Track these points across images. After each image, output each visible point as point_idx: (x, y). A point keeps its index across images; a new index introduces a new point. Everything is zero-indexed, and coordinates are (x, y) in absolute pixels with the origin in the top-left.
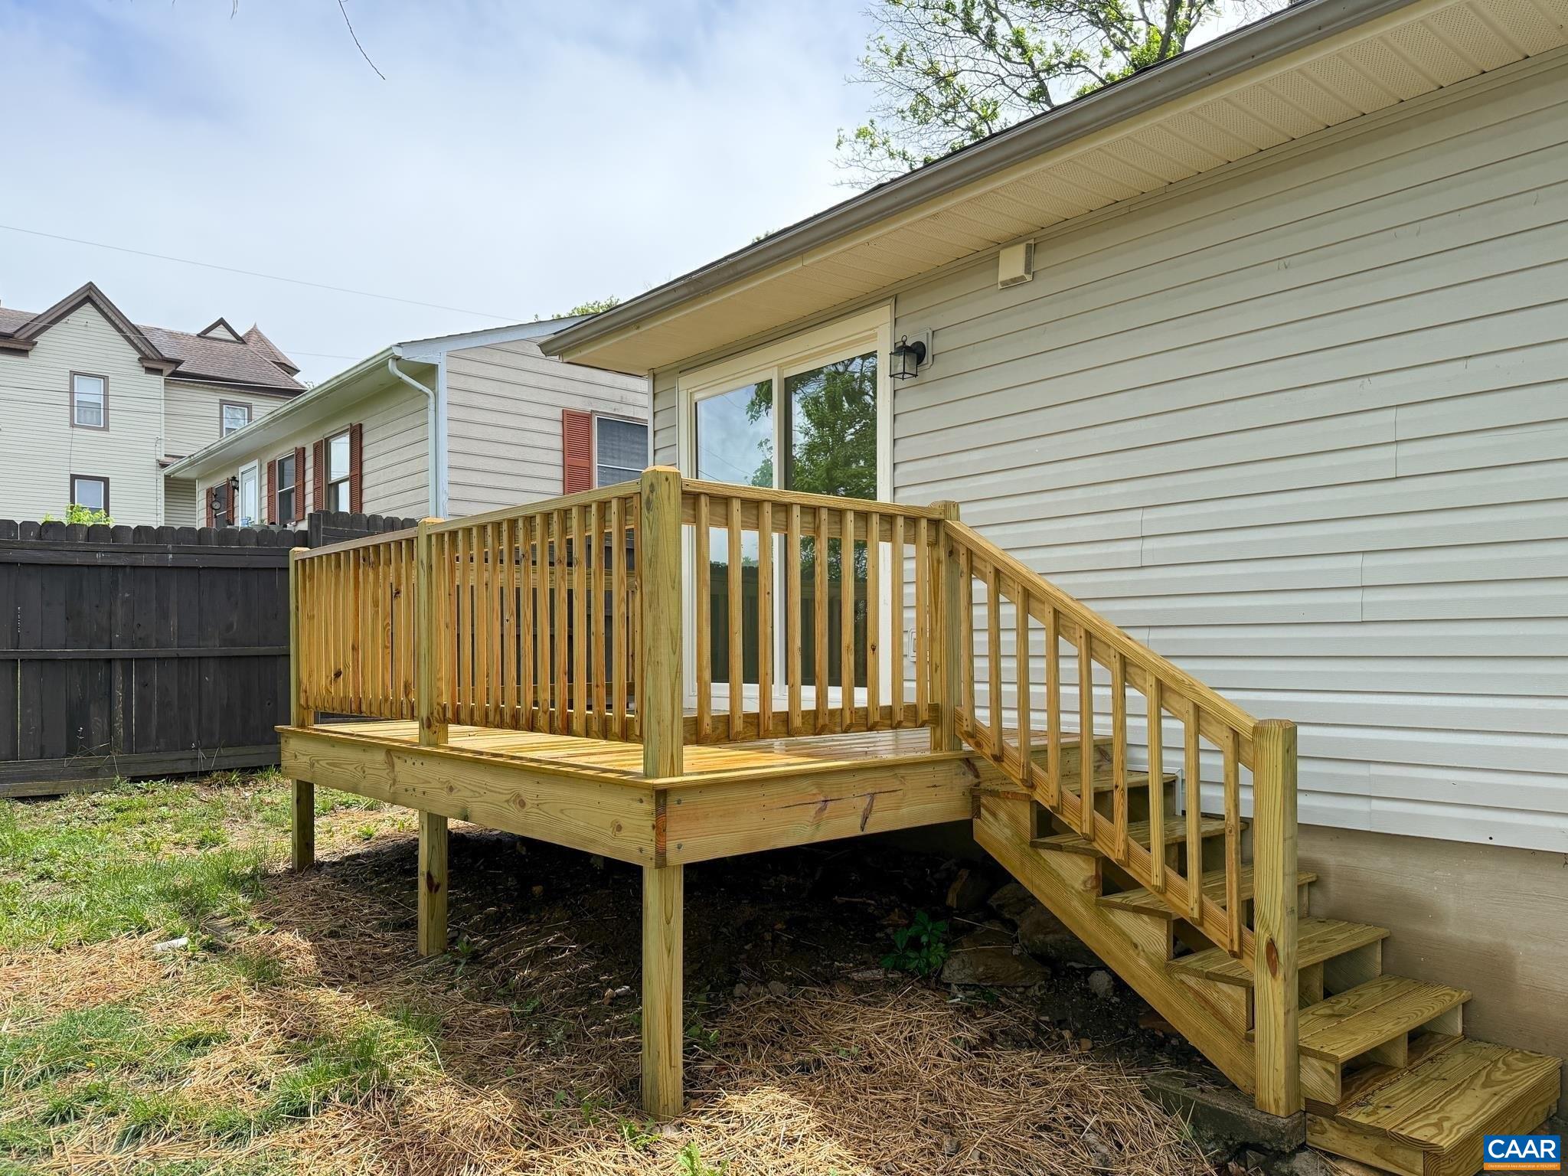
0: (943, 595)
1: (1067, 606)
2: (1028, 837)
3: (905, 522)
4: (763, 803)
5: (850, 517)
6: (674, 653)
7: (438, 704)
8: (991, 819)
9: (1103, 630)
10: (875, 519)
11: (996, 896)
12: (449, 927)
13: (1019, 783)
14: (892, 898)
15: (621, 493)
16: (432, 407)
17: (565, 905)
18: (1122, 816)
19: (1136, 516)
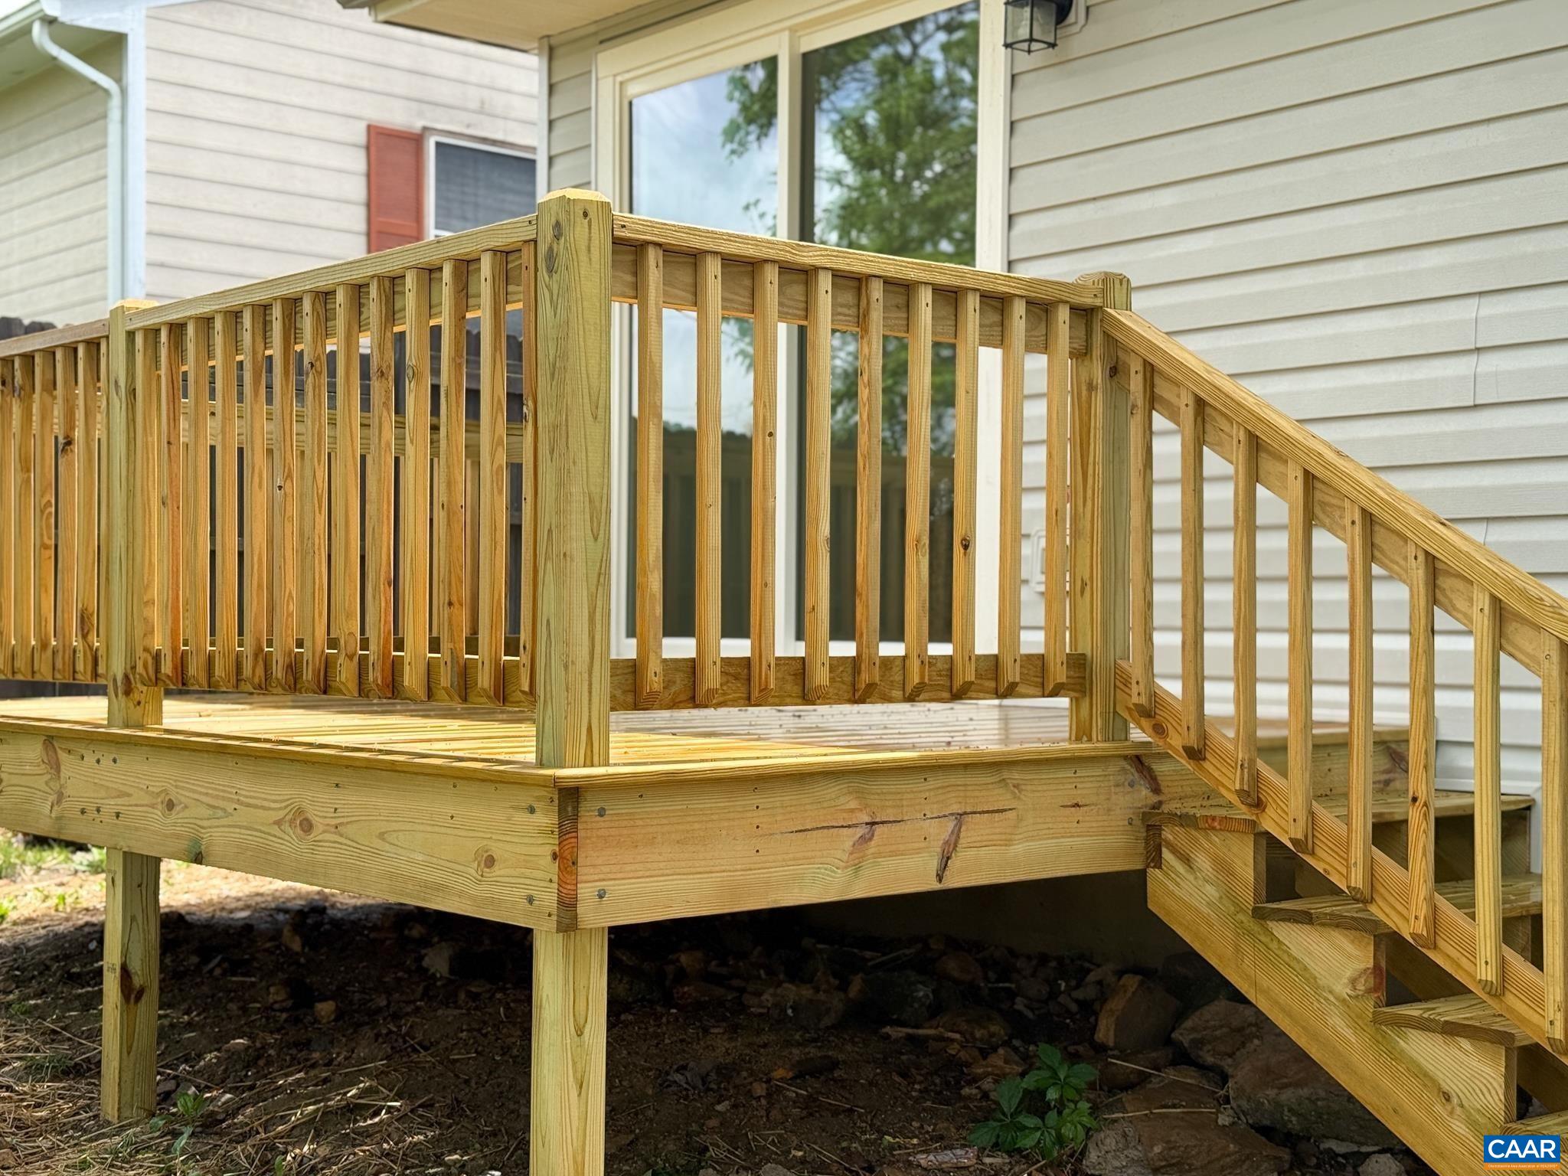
0: (1098, 449)
1: (1328, 465)
2: (1248, 898)
3: (1027, 311)
4: (756, 821)
5: (925, 297)
6: (596, 539)
7: (146, 650)
8: (1180, 867)
9: (1396, 509)
10: (972, 302)
11: (1188, 1024)
12: (159, 1073)
13: (1233, 798)
14: (994, 1028)
15: (498, 242)
16: (115, 114)
17: (377, 1036)
18: (1424, 854)
19: (1467, 310)
